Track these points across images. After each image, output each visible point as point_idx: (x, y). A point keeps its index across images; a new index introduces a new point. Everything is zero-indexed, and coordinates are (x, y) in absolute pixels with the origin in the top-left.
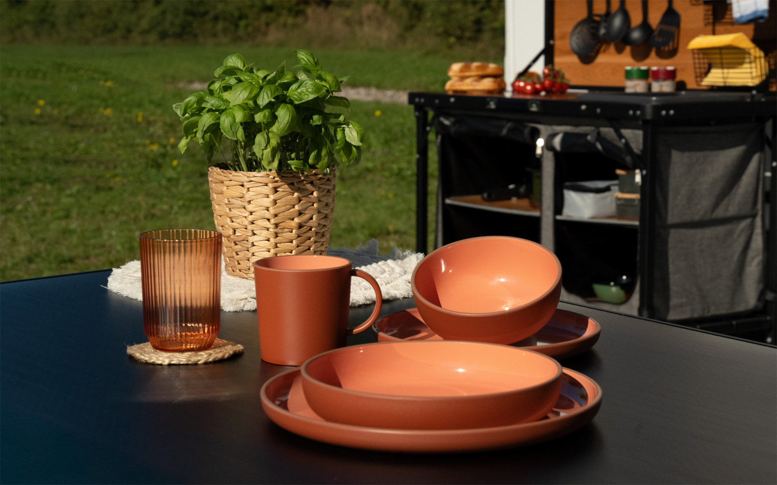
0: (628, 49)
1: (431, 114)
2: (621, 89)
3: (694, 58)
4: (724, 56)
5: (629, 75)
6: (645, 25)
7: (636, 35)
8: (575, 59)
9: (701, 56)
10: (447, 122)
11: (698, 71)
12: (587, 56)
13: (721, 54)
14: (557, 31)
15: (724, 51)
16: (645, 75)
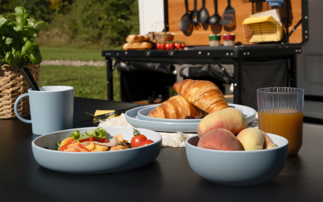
0: (210, 27)
1: (114, 62)
2: (208, 46)
3: (245, 29)
4: (262, 27)
5: (211, 39)
6: (216, 15)
7: (213, 20)
8: (181, 33)
9: (248, 27)
10: (123, 65)
11: (247, 35)
12: (187, 32)
13: (260, 26)
14: (170, 20)
15: (261, 24)
16: (219, 38)
